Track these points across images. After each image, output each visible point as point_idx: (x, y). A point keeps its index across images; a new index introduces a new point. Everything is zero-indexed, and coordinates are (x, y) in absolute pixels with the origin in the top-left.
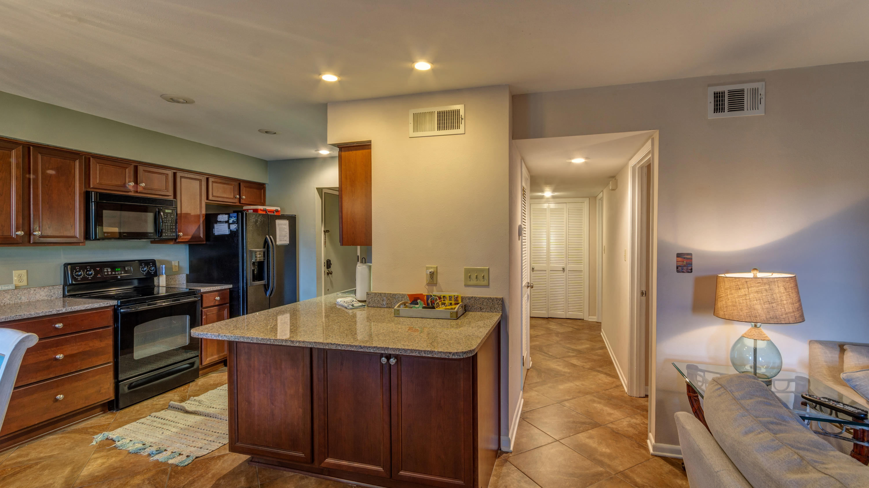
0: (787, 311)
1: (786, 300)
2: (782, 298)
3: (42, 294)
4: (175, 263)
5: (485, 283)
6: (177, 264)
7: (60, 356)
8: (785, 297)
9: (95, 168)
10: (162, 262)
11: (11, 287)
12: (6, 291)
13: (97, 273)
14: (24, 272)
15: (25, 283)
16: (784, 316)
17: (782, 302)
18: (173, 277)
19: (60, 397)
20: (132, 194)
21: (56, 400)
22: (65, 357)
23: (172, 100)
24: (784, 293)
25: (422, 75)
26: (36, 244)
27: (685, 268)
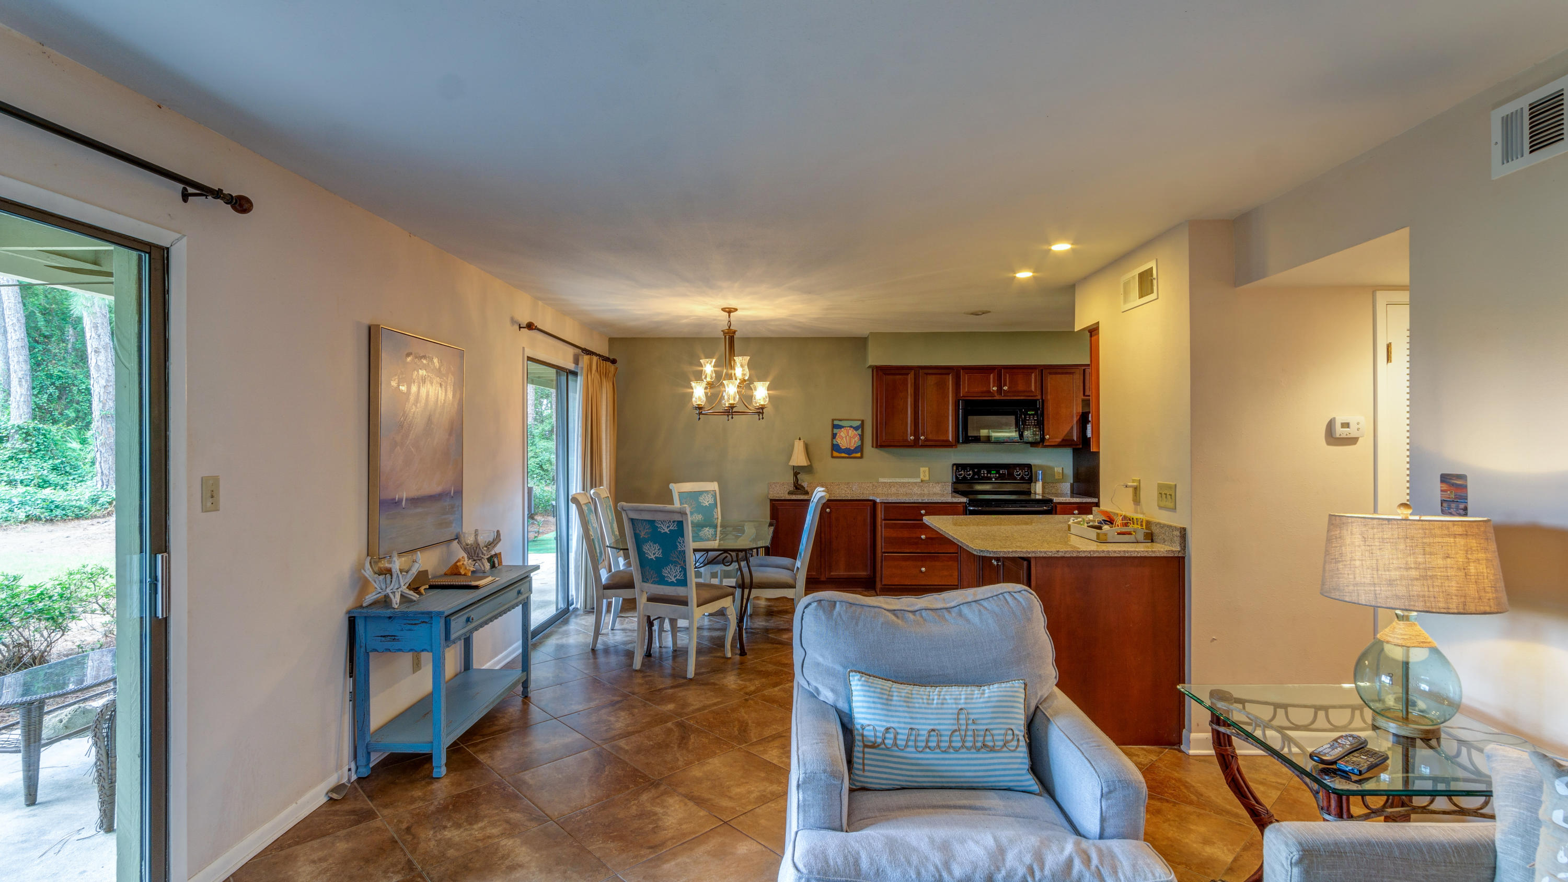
0: (1358, 579)
1: (1362, 560)
2: (1353, 555)
3: (937, 489)
4: (1058, 470)
5: (1171, 505)
6: (1061, 471)
7: (923, 537)
8: (1360, 554)
9: (965, 378)
10: (1041, 467)
11: (919, 480)
12: (915, 483)
13: (974, 474)
14: (927, 469)
15: (927, 478)
16: (1351, 588)
17: (1353, 562)
18: (1054, 485)
19: (923, 569)
20: (997, 397)
21: (921, 572)
22: (926, 538)
23: (976, 314)
24: (1359, 546)
25: (1061, 259)
26: (923, 446)
27: (1453, 505)
